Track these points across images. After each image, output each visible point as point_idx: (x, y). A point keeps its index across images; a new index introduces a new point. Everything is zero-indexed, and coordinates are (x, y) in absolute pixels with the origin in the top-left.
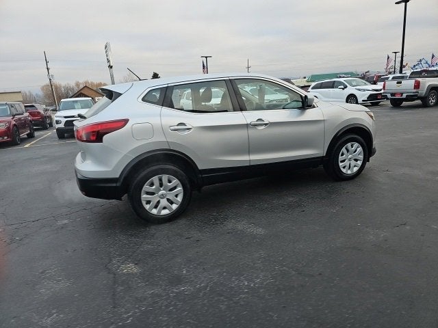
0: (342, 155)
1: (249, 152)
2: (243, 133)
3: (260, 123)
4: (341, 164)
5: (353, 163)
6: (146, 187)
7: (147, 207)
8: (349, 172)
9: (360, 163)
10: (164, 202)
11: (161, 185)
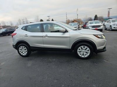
0: (79, 50)
1: (44, 44)
2: (41, 38)
3: (46, 36)
4: (78, 53)
5: (85, 53)
6: (20, 48)
7: (20, 52)
8: (83, 56)
9: (88, 54)
10: (23, 52)
11: (23, 48)
